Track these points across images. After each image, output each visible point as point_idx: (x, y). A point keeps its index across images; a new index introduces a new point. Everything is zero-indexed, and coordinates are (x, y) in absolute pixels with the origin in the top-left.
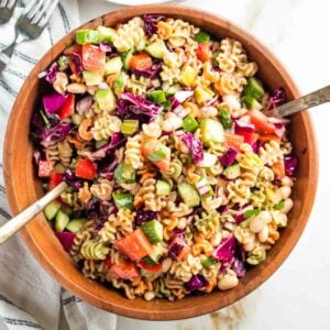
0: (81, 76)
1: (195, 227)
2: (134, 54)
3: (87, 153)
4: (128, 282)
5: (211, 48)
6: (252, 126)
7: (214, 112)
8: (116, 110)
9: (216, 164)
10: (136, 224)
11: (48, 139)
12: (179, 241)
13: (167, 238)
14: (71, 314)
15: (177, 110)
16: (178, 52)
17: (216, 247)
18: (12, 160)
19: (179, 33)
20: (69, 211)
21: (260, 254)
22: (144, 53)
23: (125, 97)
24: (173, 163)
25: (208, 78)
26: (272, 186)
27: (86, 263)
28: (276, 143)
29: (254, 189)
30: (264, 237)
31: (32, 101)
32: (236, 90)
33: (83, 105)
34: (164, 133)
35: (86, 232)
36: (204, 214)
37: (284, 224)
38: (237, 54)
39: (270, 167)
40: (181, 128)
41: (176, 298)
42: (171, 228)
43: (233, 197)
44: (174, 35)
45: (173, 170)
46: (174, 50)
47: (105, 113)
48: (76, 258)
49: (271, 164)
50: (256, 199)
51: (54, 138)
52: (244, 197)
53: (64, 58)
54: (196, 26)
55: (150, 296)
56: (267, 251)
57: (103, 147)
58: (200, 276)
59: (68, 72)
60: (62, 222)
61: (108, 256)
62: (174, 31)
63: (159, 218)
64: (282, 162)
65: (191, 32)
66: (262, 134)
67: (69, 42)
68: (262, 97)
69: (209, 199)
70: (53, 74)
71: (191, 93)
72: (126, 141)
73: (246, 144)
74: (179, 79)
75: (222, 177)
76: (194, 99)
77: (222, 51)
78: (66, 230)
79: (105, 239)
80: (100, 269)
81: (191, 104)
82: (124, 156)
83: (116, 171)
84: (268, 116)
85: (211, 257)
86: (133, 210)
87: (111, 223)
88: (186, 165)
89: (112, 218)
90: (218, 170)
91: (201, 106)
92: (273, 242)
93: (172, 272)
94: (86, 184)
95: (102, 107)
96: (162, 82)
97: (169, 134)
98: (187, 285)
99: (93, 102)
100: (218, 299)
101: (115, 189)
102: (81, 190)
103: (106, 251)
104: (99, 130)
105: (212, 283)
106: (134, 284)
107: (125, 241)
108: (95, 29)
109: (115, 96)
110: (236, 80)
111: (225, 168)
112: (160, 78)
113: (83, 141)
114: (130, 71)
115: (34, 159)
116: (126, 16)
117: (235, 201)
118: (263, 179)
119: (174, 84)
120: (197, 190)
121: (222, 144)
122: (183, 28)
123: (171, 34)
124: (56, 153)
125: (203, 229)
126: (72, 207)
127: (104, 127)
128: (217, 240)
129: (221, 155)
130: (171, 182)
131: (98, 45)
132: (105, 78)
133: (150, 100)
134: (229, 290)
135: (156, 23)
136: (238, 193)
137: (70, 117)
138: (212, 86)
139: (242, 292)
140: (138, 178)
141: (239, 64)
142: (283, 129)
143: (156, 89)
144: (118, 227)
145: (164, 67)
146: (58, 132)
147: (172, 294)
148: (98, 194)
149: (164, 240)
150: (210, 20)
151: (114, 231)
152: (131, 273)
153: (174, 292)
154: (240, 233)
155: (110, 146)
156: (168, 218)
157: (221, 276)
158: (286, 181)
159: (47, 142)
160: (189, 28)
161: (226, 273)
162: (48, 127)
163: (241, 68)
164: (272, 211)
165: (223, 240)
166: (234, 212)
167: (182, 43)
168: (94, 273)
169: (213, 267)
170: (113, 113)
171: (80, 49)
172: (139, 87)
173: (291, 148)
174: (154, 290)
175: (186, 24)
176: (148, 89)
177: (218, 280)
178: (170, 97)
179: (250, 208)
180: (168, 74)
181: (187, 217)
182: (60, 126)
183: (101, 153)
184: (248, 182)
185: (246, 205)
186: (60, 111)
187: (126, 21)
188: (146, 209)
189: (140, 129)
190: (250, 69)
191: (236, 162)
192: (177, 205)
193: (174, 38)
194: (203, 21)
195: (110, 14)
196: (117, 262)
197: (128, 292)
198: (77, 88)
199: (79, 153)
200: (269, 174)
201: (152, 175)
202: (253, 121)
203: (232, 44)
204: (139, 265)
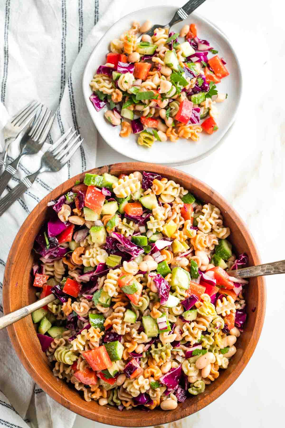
0: (82, 211)
1: (151, 354)
2: (129, 202)
3: (75, 275)
4: (87, 387)
5: (194, 210)
6: (215, 281)
7: (185, 262)
8: (106, 245)
9: (178, 306)
10: (103, 341)
11: (47, 257)
12: (135, 363)
13: (126, 358)
14: (40, 403)
15: (155, 255)
16: (166, 208)
17: (164, 374)
18: (13, 268)
19: (170, 192)
20: (53, 319)
21: (200, 386)
22: (138, 203)
23: (114, 236)
24: (142, 298)
25: (187, 233)
26: (221, 333)
27: (57, 365)
28: (232, 299)
29: (205, 333)
30: (206, 373)
31: (39, 224)
32: (208, 248)
33: (79, 236)
34: (140, 272)
35: (62, 339)
36: (159, 345)
37: (225, 366)
38: (214, 218)
39: (223, 317)
40: (155, 271)
41: (125, 408)
42: (130, 351)
43: (187, 336)
44: (165, 193)
45: (140, 304)
46: (163, 204)
47: (96, 246)
48: (50, 358)
49: (224, 315)
50: (206, 342)
51: (51, 257)
52: (196, 338)
53: (71, 193)
54: (185, 189)
55: (103, 402)
56: (206, 385)
57: (89, 273)
58: (147, 395)
59: (72, 205)
60: (45, 327)
61: (75, 363)
62: (166, 190)
63: (122, 340)
64: (234, 315)
65: (181, 193)
66: (222, 289)
67: (78, 181)
68: (229, 258)
69: (166, 334)
70: (60, 205)
71: (170, 243)
72: (108, 272)
73: (207, 295)
74: (162, 229)
75: (181, 317)
76: (171, 248)
77: (203, 214)
78: (47, 333)
79: (75, 349)
80: (67, 372)
81: (167, 251)
82: (104, 284)
83: (95, 294)
84: (230, 275)
85: (158, 381)
86: (103, 329)
87: (83, 336)
88: (153, 302)
89: (84, 332)
90: (179, 311)
91: (176, 255)
92: (213, 379)
93: (124, 386)
94: (70, 300)
95: (94, 240)
96: (147, 230)
97: (144, 273)
98: (135, 400)
99: (88, 234)
100: (158, 417)
101: (91, 309)
102: (65, 304)
103: (74, 358)
104: (88, 259)
105: (156, 402)
106: (92, 390)
107: (90, 354)
108: (101, 175)
109: (107, 233)
110: (210, 240)
111: (185, 310)
112: (146, 225)
113: (74, 265)
114: (123, 215)
115: (32, 270)
116: (129, 169)
117: (187, 340)
118: (215, 326)
119: (157, 232)
120: (157, 324)
121: (186, 291)
122: (174, 188)
123: (162, 191)
124: (51, 269)
125: (156, 357)
126: (56, 316)
127: (93, 257)
128: (167, 369)
129: (183, 299)
130: (138, 313)
131: (101, 189)
132: (102, 216)
133: (134, 242)
134: (168, 411)
135: (152, 180)
136: (191, 334)
137: (68, 243)
138: (188, 241)
139: (178, 415)
140: (112, 304)
141: (215, 226)
142: (241, 288)
143: (142, 234)
144: (88, 341)
145: (151, 217)
146: (55, 253)
147: (122, 404)
148: (77, 310)
149: (123, 359)
150: (197, 186)
151: (84, 343)
152: (91, 381)
153: (124, 403)
154: (186, 366)
155: (95, 274)
156: (129, 342)
157: (164, 398)
158: (235, 331)
159: (45, 259)
160: (180, 189)
161: (169, 396)
162: (48, 247)
163: (216, 230)
164: (217, 354)
165: (172, 369)
166: (185, 348)
167: (170, 201)
168: (62, 374)
169: (158, 389)
170: (103, 247)
171: (85, 189)
172: (127, 230)
173: (244, 305)
174: (108, 398)
175: (178, 186)
176: (135, 233)
177: (161, 401)
178: (152, 243)
179: (200, 347)
180: (153, 224)
181: (145, 344)
182: (58, 249)
183: (86, 278)
184: (201, 326)
185: (196, 345)
186: (60, 237)
187: (128, 173)
188: (113, 331)
189: (121, 264)
190: (223, 232)
191: (195, 308)
192: (139, 333)
193: (165, 195)
194: (192, 185)
195: (116, 165)
196: (81, 369)
197: (86, 395)
198: (77, 221)
199: (70, 273)
200: (220, 322)
201: (123, 304)
202: (216, 276)
203: (212, 210)
204: (99, 376)
